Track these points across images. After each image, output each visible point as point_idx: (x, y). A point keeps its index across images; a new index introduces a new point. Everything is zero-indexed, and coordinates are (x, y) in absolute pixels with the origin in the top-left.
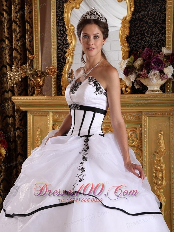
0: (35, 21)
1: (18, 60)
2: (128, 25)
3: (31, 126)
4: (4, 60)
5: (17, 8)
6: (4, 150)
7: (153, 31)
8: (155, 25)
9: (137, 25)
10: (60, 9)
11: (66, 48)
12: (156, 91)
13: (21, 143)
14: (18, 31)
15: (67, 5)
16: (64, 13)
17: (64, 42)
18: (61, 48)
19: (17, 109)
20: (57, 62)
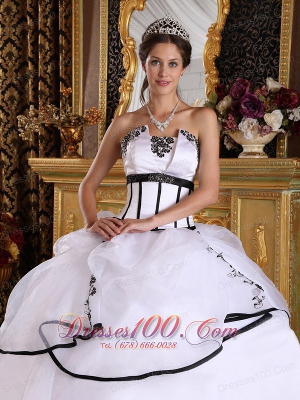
0: (75, 31)
1: (46, 97)
2: (218, 39)
3: (60, 209)
5: (47, 9)
7: (259, 49)
8: (263, 39)
9: (235, 39)
10: (115, 11)
11: (121, 78)
12: (254, 154)
14: (47, 48)
15: (124, 4)
16: (119, 18)
17: (120, 67)
18: (114, 77)
20: (107, 101)
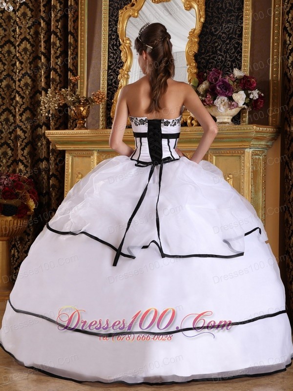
0: (81, 32)
1: (57, 83)
2: (196, 40)
3: (70, 171)
4: (38, 83)
5: (59, 15)
6: (33, 203)
7: (227, 48)
9: (209, 41)
10: (114, 17)
11: (120, 69)
13: (56, 195)
14: (58, 45)
15: (122, 13)
16: (119, 22)
17: (118, 60)
18: (113, 68)
19: (52, 149)
20: (108, 86)
